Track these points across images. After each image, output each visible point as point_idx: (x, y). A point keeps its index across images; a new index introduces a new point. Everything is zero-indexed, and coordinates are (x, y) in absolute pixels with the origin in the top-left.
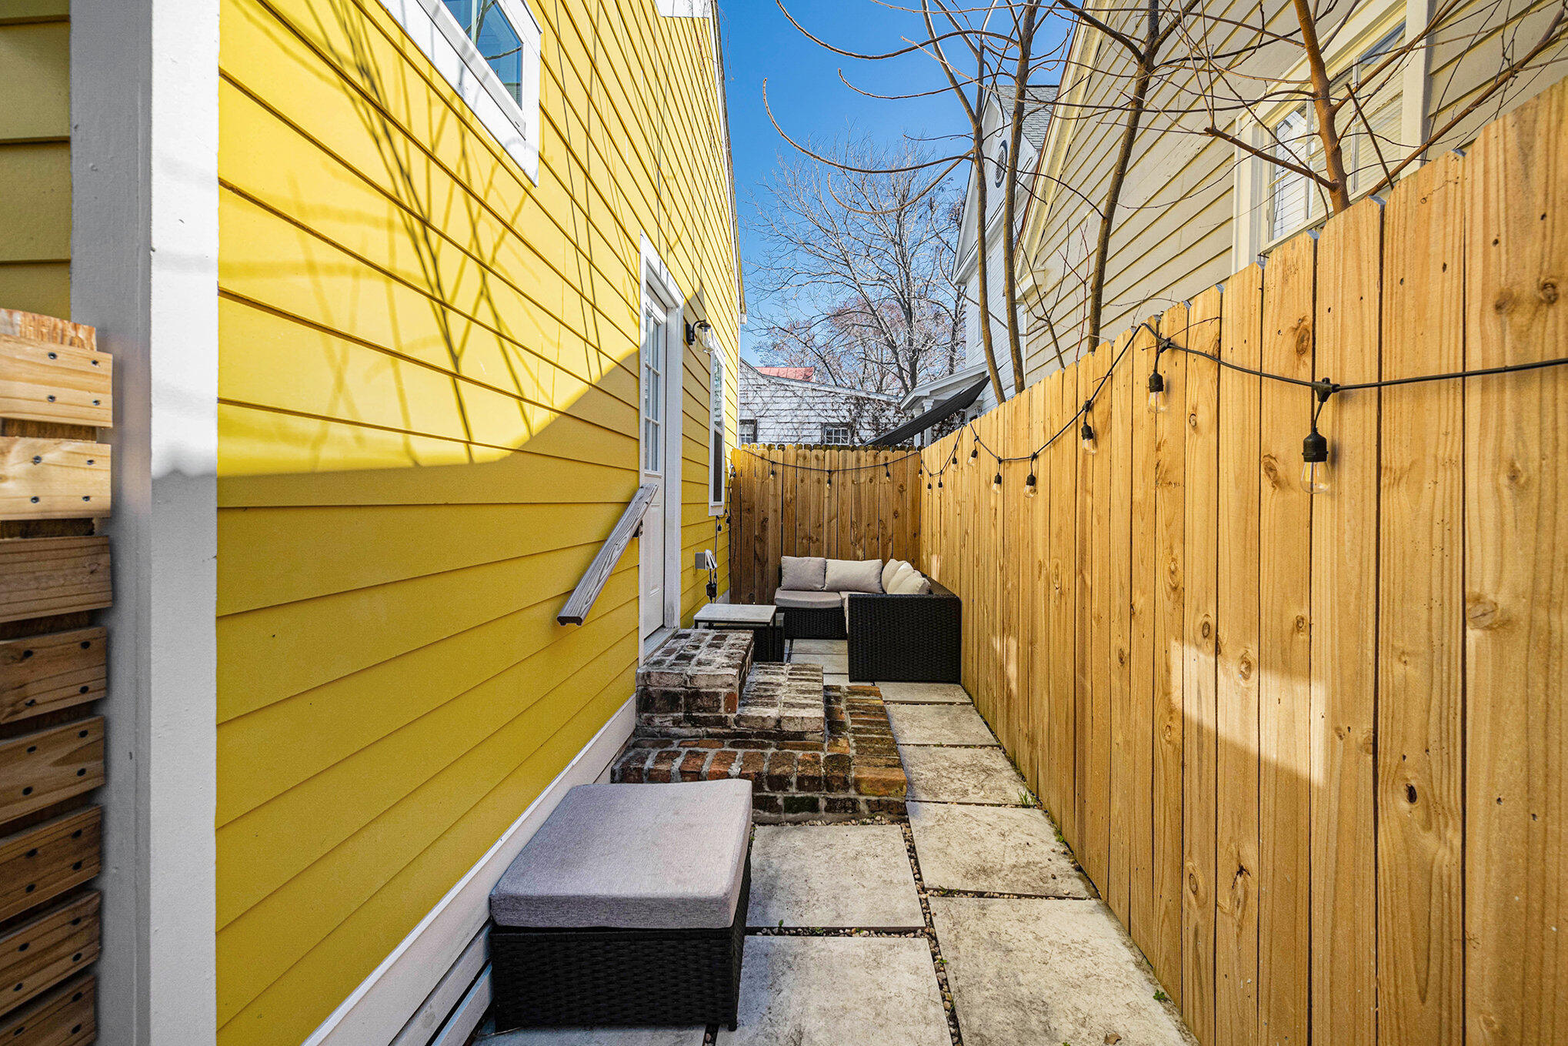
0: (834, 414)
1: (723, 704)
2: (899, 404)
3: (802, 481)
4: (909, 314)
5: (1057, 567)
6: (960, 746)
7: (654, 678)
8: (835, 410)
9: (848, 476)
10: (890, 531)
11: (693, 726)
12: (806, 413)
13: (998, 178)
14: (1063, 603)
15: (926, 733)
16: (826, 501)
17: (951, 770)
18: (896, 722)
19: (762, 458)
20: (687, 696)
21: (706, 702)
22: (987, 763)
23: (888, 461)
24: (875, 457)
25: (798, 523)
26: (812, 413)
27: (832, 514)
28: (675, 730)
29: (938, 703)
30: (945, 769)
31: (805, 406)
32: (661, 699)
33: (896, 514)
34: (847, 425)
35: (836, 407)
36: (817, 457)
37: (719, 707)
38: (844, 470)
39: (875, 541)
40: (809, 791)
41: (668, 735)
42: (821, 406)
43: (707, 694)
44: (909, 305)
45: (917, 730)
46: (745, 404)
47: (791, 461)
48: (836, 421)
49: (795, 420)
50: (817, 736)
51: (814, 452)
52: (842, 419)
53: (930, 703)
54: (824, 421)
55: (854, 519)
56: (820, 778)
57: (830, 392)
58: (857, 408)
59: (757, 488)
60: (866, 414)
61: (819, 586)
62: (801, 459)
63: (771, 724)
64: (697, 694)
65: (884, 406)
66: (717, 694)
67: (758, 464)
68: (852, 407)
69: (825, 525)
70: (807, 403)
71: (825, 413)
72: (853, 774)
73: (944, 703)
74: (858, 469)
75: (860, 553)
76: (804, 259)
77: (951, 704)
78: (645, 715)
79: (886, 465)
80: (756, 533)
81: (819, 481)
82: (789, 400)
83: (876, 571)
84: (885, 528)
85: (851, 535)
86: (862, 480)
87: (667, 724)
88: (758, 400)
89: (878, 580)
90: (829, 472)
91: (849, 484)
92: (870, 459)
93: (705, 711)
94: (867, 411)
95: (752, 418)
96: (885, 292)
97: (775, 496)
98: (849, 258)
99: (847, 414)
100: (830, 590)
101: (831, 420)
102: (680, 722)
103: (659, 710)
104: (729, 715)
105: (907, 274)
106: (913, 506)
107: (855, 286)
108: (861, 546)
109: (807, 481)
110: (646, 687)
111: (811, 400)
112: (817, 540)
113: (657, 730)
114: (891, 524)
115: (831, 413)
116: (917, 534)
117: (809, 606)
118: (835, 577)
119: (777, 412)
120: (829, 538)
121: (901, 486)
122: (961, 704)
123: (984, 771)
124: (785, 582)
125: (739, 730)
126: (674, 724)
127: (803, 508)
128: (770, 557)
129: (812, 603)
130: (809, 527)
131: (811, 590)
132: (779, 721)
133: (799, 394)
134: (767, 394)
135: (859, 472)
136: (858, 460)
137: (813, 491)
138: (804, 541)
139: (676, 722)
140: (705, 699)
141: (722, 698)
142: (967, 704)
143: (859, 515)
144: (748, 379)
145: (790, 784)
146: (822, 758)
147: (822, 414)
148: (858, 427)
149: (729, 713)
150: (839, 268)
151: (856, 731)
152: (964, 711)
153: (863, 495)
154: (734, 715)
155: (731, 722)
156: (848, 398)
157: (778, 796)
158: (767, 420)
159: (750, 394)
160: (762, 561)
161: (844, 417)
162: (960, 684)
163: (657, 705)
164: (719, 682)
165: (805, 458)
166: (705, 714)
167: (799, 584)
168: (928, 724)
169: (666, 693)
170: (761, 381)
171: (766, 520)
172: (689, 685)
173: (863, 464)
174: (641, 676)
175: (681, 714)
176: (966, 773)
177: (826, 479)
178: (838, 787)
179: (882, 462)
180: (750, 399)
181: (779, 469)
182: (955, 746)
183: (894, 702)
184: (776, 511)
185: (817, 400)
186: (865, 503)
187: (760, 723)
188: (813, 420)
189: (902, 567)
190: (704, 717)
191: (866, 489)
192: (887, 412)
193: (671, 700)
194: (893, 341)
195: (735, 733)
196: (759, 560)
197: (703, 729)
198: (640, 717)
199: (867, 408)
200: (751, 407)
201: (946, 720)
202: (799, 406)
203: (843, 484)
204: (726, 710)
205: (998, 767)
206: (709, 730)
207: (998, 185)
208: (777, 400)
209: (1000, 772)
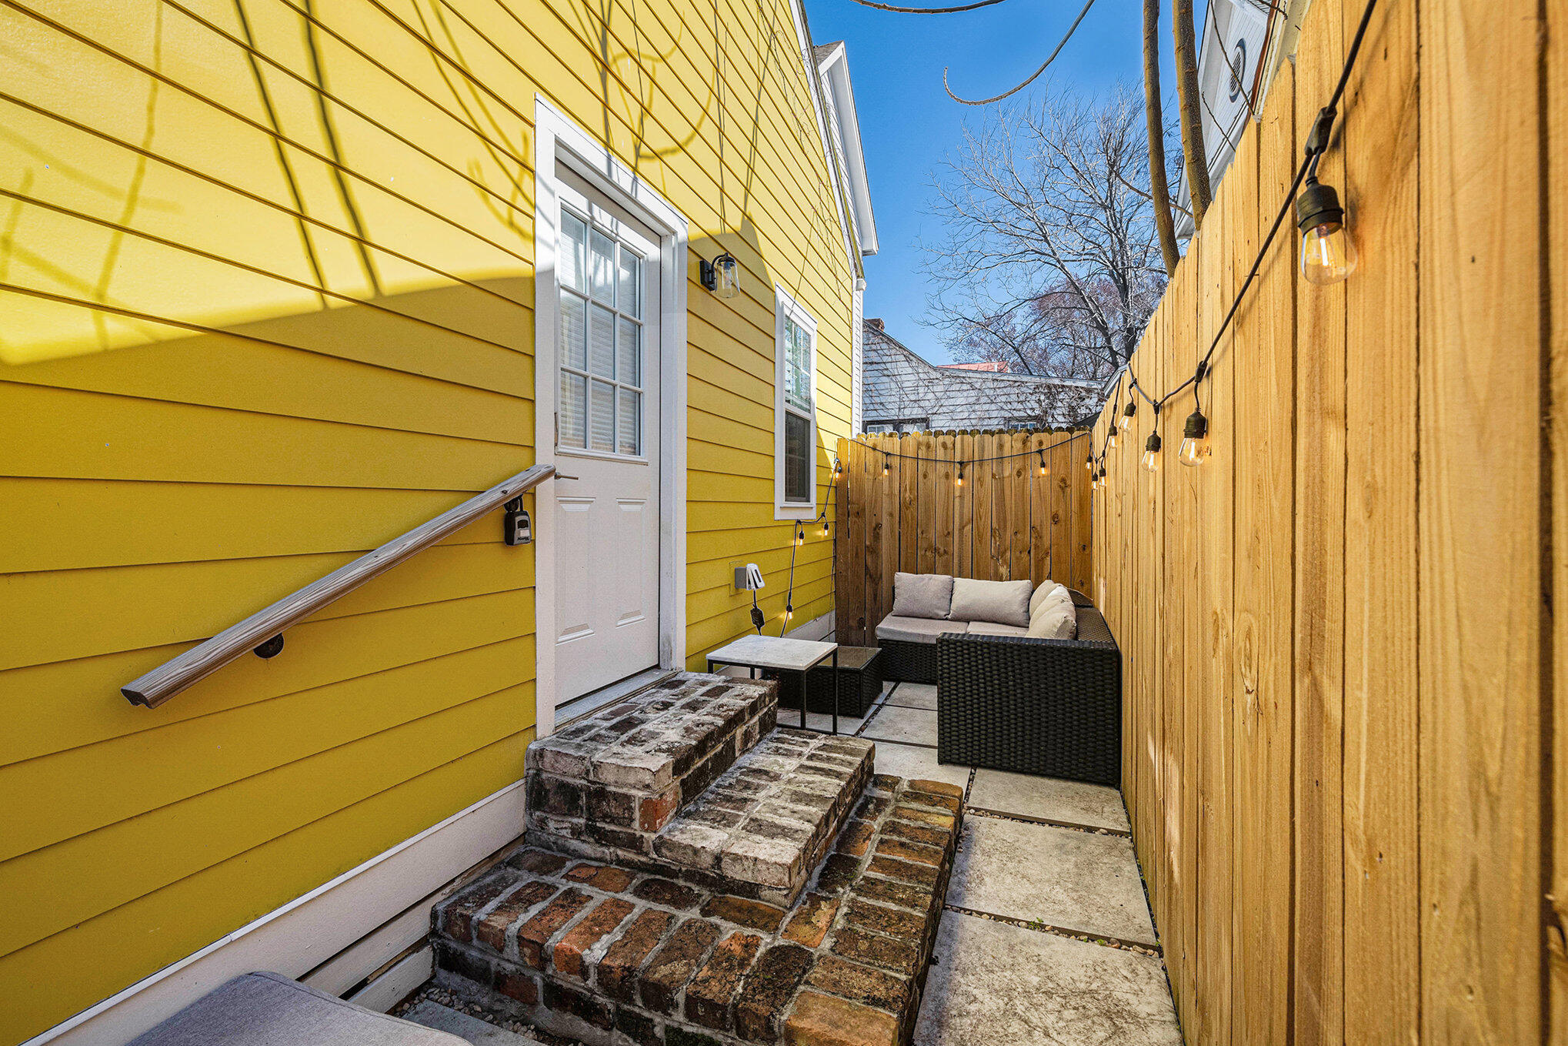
0: (1020, 406)
1: (637, 815)
2: (1102, 389)
3: (925, 476)
4: (1124, 289)
5: (1249, 635)
6: (1077, 934)
7: (548, 759)
8: (1021, 402)
9: (987, 468)
10: (1046, 542)
11: (597, 841)
12: (986, 407)
13: (1233, 88)
14: (1262, 734)
15: (1024, 890)
16: (957, 501)
17: (1040, 998)
18: (979, 857)
19: (874, 449)
20: (590, 795)
21: (614, 809)
22: (1121, 991)
23: (1044, 447)
24: (1024, 442)
25: (919, 532)
26: (993, 407)
27: (966, 519)
28: (574, 844)
29: (1066, 825)
30: (1027, 994)
31: (984, 399)
32: (556, 793)
33: (1055, 519)
34: (1036, 418)
35: (1022, 398)
36: (944, 445)
37: (632, 820)
38: (981, 461)
39: (1025, 555)
40: (705, 1025)
41: (565, 850)
42: (1003, 399)
43: (616, 796)
44: (1124, 280)
45: (1009, 880)
46: (915, 401)
47: (910, 451)
48: (1022, 414)
49: (972, 416)
50: (778, 896)
51: (941, 438)
52: (1029, 412)
53: (1052, 823)
54: (1007, 415)
55: (995, 525)
56: (724, 1007)
57: (1015, 382)
58: (1048, 398)
59: (868, 486)
60: (1060, 404)
61: (942, 613)
62: (924, 448)
63: (706, 861)
64: (600, 793)
65: (1084, 394)
66: (628, 798)
67: (870, 454)
68: (1042, 397)
69: (956, 532)
70: (987, 396)
71: (1009, 406)
72: (787, 1015)
73: (1078, 827)
74: (1001, 459)
75: (1003, 570)
76: (994, 241)
77: (1091, 830)
78: (538, 813)
79: (1040, 452)
80: (868, 543)
81: (947, 476)
82: (965, 394)
83: (1021, 596)
84: (1040, 537)
85: (990, 547)
86: (1007, 473)
87: (564, 832)
88: (930, 396)
89: (1024, 609)
90: (961, 463)
91: (988, 479)
92: (1018, 445)
93: (612, 822)
94: (1061, 401)
95: (924, 416)
96: (1096, 266)
97: (891, 495)
98: (1047, 229)
99: (1036, 405)
100: (955, 619)
101: (1016, 414)
102: (580, 833)
103: (553, 810)
104: (646, 835)
105: (1121, 242)
106: (1081, 506)
107: (1054, 262)
108: (1005, 561)
109: (932, 476)
110: (539, 772)
111: (992, 392)
112: (945, 552)
113: (552, 839)
114: (1049, 532)
115: (1015, 405)
116: (1086, 546)
117: (920, 640)
118: (962, 603)
119: (951, 408)
120: (961, 549)
121: (1063, 480)
122: (1110, 832)
123: (1108, 1015)
124: (898, 605)
125: (662, 861)
126: (573, 833)
127: (927, 510)
128: (884, 571)
129: (924, 636)
130: (935, 534)
131: (931, 618)
132: (718, 859)
133: (977, 386)
134: (940, 388)
135: (1002, 463)
136: (1001, 446)
137: (941, 486)
138: (928, 554)
139: (576, 833)
140: (613, 803)
141: (636, 805)
142: (1121, 834)
143: (1003, 520)
144: (918, 373)
145: (676, 1006)
146: (761, 950)
147: (1005, 407)
148: (1050, 419)
149: (646, 831)
150: (1038, 246)
151: (870, 887)
152: (1111, 849)
153: (1007, 492)
154: (653, 836)
155: (647, 846)
156: (1037, 387)
157: (657, 1020)
158: (940, 417)
159: (921, 390)
160: (874, 578)
161: (1033, 409)
162: (1118, 789)
163: (552, 802)
164: (631, 780)
165: (928, 446)
166: (613, 827)
167: (915, 608)
168: (1034, 871)
169: (563, 786)
170: (934, 375)
171: (878, 526)
172: (591, 777)
173: (1007, 452)
174: (532, 753)
175: (582, 821)
176: (1069, 1014)
177: (957, 472)
178: (756, 1033)
179: (1034, 447)
180: (921, 395)
181: (896, 461)
182: (1069, 933)
183: (992, 813)
184: (891, 515)
185: (998, 391)
186: (1010, 502)
187: (688, 859)
188: (995, 414)
189: (1054, 592)
190: (612, 831)
191: (1011, 486)
192: (1087, 401)
193: (569, 797)
194: (1103, 321)
195: (654, 865)
196: (871, 577)
197: (612, 849)
198: (531, 815)
199: (1061, 397)
200: (922, 404)
201: (1069, 866)
202: (978, 400)
203: (979, 479)
204: (642, 824)
205: (1143, 1010)
206: (620, 852)
207: (1233, 99)
208: (952, 394)
209: (1143, 1025)
